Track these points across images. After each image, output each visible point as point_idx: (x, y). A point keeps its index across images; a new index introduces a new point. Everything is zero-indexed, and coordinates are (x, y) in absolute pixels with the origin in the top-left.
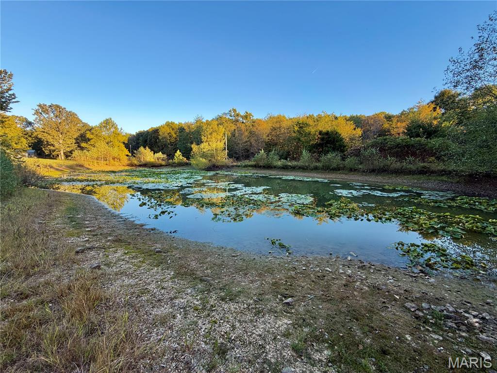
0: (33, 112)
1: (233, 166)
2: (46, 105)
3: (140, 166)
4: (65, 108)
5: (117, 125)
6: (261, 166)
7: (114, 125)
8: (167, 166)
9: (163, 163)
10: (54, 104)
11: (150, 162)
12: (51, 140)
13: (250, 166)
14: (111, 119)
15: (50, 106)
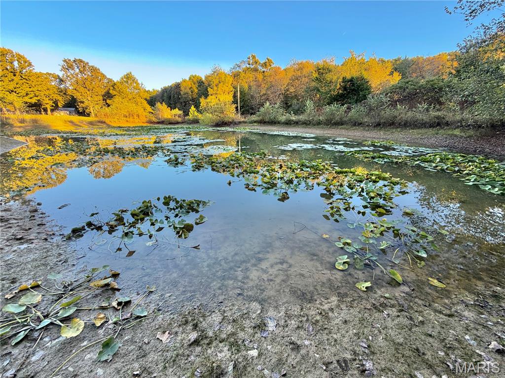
0: (60, 68)
1: (240, 122)
2: (70, 60)
3: (158, 123)
4: (88, 63)
5: (137, 80)
6: (266, 122)
7: (134, 80)
8: (183, 123)
9: (180, 120)
10: (77, 58)
11: (167, 119)
12: (81, 97)
13: (255, 122)
14: (131, 73)
15: (74, 61)
